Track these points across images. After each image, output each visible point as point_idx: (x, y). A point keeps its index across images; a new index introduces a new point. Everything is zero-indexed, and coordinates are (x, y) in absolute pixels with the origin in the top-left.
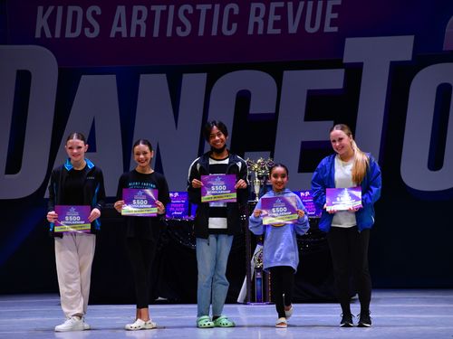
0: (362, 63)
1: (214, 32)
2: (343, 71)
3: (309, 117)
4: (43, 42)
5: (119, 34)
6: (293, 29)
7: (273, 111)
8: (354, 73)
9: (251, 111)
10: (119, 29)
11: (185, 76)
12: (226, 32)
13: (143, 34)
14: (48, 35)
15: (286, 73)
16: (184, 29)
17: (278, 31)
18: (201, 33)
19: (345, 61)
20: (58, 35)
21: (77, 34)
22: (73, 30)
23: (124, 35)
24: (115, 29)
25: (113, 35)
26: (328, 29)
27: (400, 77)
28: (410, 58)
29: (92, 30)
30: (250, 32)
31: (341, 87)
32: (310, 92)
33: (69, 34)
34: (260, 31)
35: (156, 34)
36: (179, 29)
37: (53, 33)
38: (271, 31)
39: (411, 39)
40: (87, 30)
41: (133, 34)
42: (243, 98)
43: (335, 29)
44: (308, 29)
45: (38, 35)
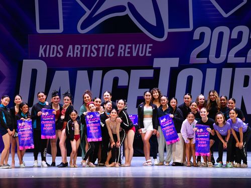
0: (160, 68)
1: (105, 55)
2: (153, 70)
3: (140, 87)
4: (42, 58)
5: (70, 56)
6: (134, 54)
7: (127, 85)
8: (157, 71)
9: (119, 85)
10: (70, 54)
11: (94, 71)
12: (109, 55)
13: (79, 56)
14: (44, 56)
15: (132, 70)
16: (94, 54)
17: (129, 55)
18: (100, 55)
19: (154, 66)
20: (47, 56)
21: (54, 55)
22: (53, 54)
23: (72, 56)
24: (68, 54)
25: (67, 56)
26: (147, 55)
27: (174, 73)
28: (177, 66)
29: (60, 54)
30: (119, 55)
31: (152, 76)
32: (141, 78)
33: (51, 56)
34: (122, 55)
35: (83, 56)
36: (92, 54)
37: (45, 55)
38: (126, 55)
39: (178, 58)
40: (58, 54)
41: (75, 56)
42: (116, 80)
43: (150, 55)
44: (140, 55)
45: (40, 56)
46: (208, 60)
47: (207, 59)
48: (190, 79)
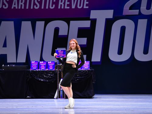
0: (96, 19)
1: (47, 8)
2: (90, 21)
5: (15, 7)
6: (73, 7)
7: (67, 34)
8: (94, 22)
9: (59, 34)
11: (37, 22)
12: (51, 7)
13: (23, 8)
15: (71, 22)
16: (37, 6)
17: (69, 8)
18: (43, 8)
19: (90, 18)
21: (0, 7)
23: (17, 8)
24: (13, 6)
25: (13, 8)
26: (85, 7)
27: (109, 24)
28: (112, 17)
29: (6, 6)
30: (59, 8)
31: (89, 26)
32: (79, 28)
34: (63, 8)
35: (27, 8)
36: (35, 6)
38: (66, 7)
39: (113, 11)
40: (4, 6)
41: (19, 8)
42: (57, 30)
43: (87, 7)
44: (79, 7)
46: (140, 12)
47: (138, 10)
48: (123, 29)
